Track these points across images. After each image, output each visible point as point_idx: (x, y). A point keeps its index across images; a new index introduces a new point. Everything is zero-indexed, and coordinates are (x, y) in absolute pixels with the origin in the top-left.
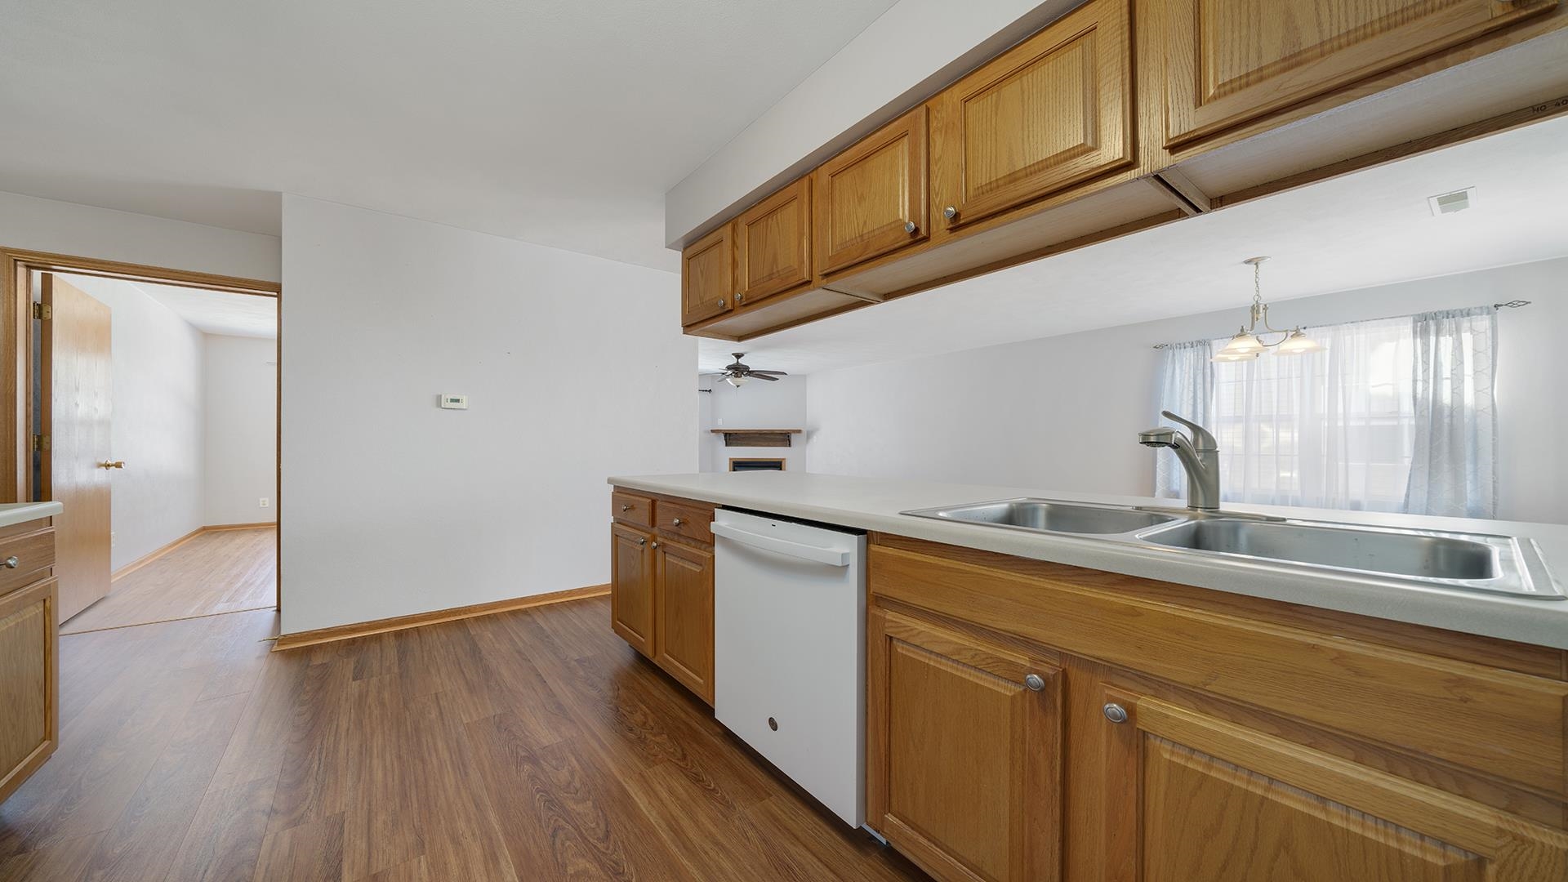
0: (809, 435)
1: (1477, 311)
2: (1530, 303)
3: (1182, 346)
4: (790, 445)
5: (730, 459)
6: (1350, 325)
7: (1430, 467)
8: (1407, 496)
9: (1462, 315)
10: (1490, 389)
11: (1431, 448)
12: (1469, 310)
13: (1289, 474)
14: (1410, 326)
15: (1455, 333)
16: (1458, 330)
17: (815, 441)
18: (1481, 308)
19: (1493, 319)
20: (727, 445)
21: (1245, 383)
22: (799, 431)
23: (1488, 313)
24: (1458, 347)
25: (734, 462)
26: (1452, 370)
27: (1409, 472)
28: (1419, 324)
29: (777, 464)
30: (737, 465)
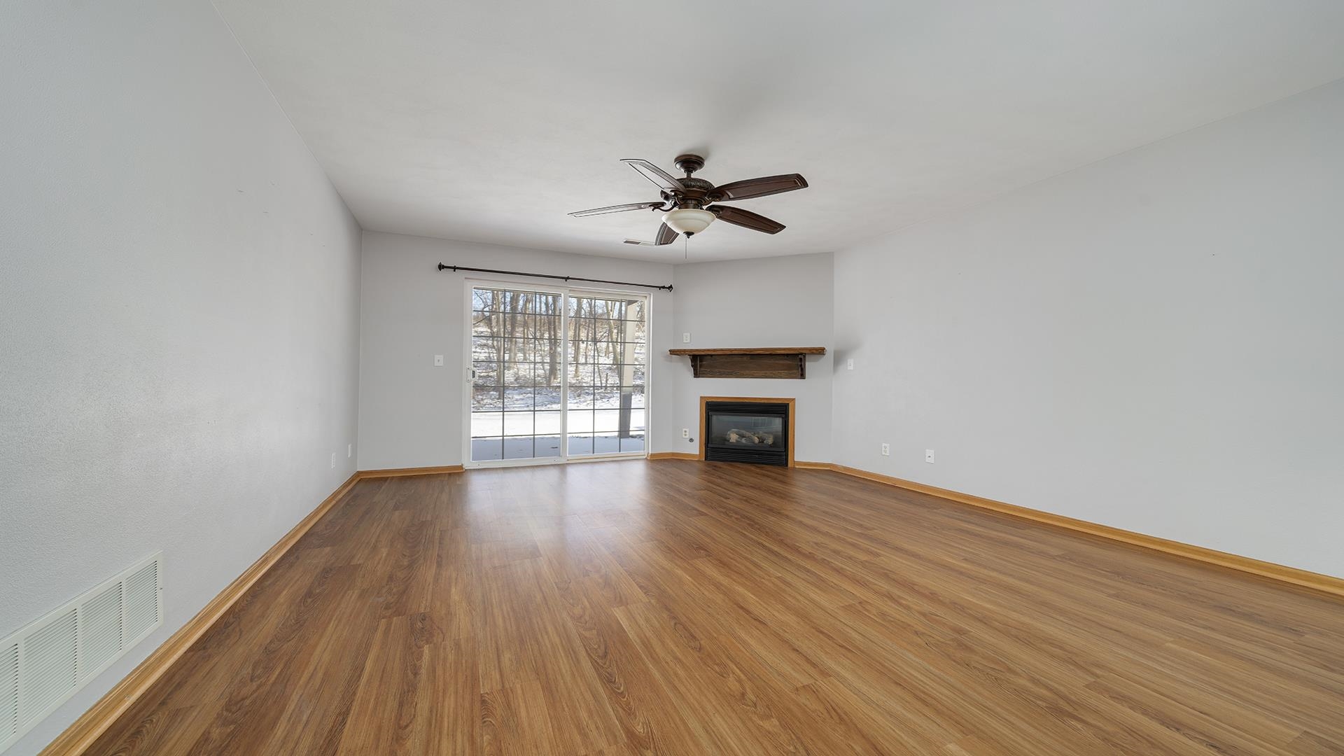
0: (839, 358)
4: (802, 376)
5: (701, 397)
17: (851, 368)
20: (696, 375)
22: (820, 352)
25: (708, 404)
29: (781, 410)
30: (713, 408)
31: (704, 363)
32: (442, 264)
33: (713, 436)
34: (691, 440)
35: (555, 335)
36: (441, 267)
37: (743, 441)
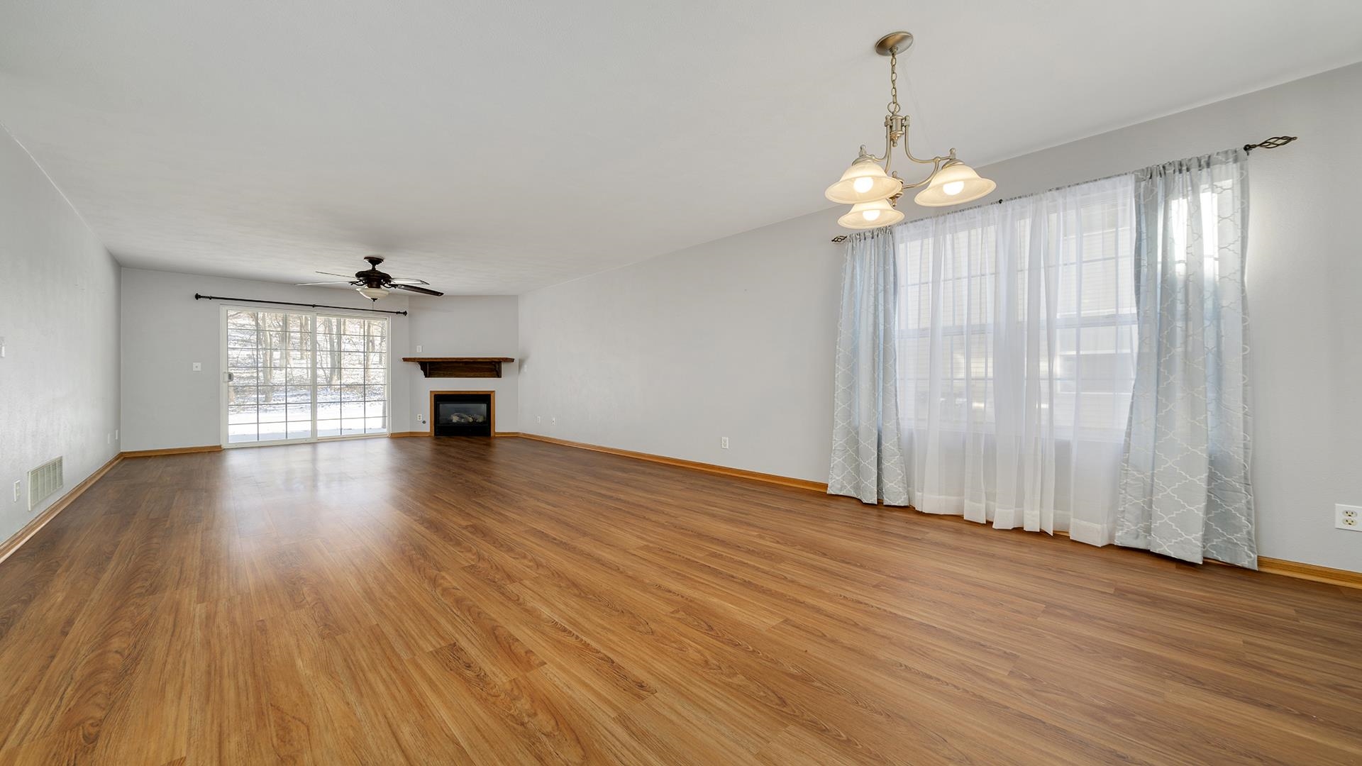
0: (521, 363)
1: (1220, 157)
2: (1294, 138)
3: (862, 237)
4: (499, 377)
5: (431, 392)
6: (1055, 193)
7: (1158, 392)
8: (1129, 434)
9: (1200, 166)
10: (1239, 274)
11: (1159, 365)
12: (1209, 157)
13: (982, 405)
14: (1131, 188)
15: (1190, 193)
16: (1195, 190)
17: (525, 370)
18: (1226, 152)
19: (1242, 168)
20: (426, 377)
21: (931, 285)
22: (510, 360)
23: (1236, 161)
24: (1195, 213)
25: (435, 395)
26: (1187, 247)
27: (1131, 401)
28: (1143, 184)
29: (485, 398)
30: (440, 399)
31: (432, 367)
32: (199, 294)
33: (440, 418)
34: (424, 422)
35: (340, 362)
36: (197, 297)
37: (463, 421)
